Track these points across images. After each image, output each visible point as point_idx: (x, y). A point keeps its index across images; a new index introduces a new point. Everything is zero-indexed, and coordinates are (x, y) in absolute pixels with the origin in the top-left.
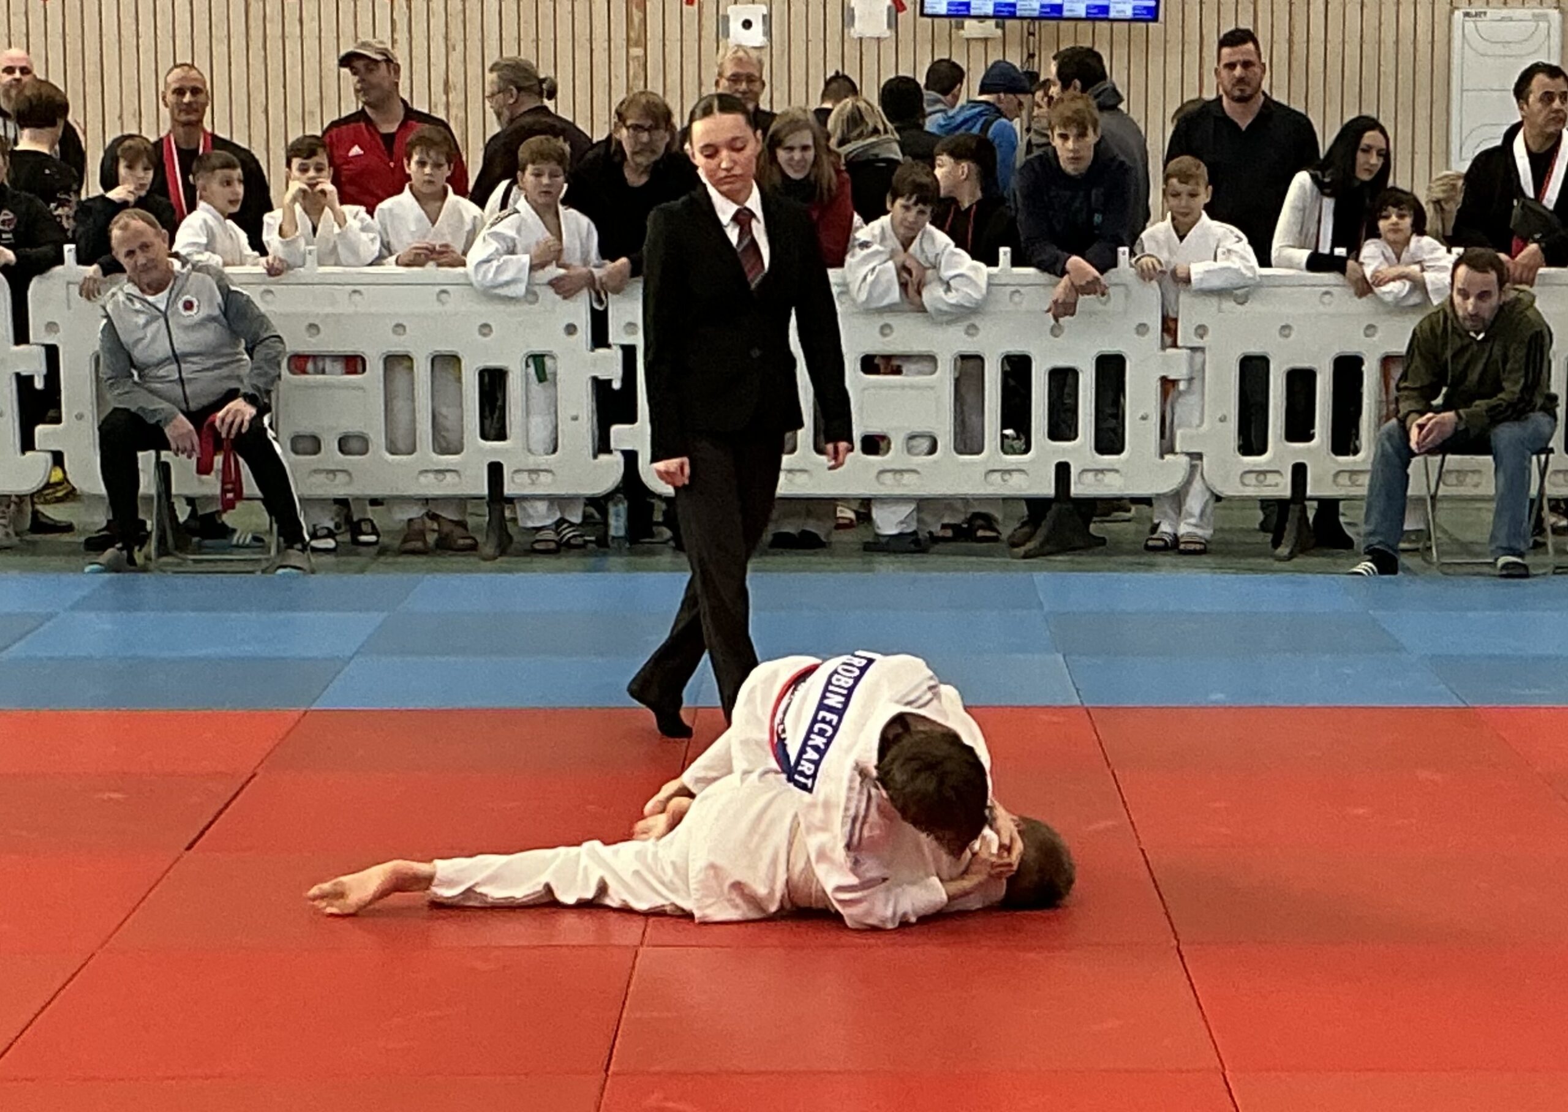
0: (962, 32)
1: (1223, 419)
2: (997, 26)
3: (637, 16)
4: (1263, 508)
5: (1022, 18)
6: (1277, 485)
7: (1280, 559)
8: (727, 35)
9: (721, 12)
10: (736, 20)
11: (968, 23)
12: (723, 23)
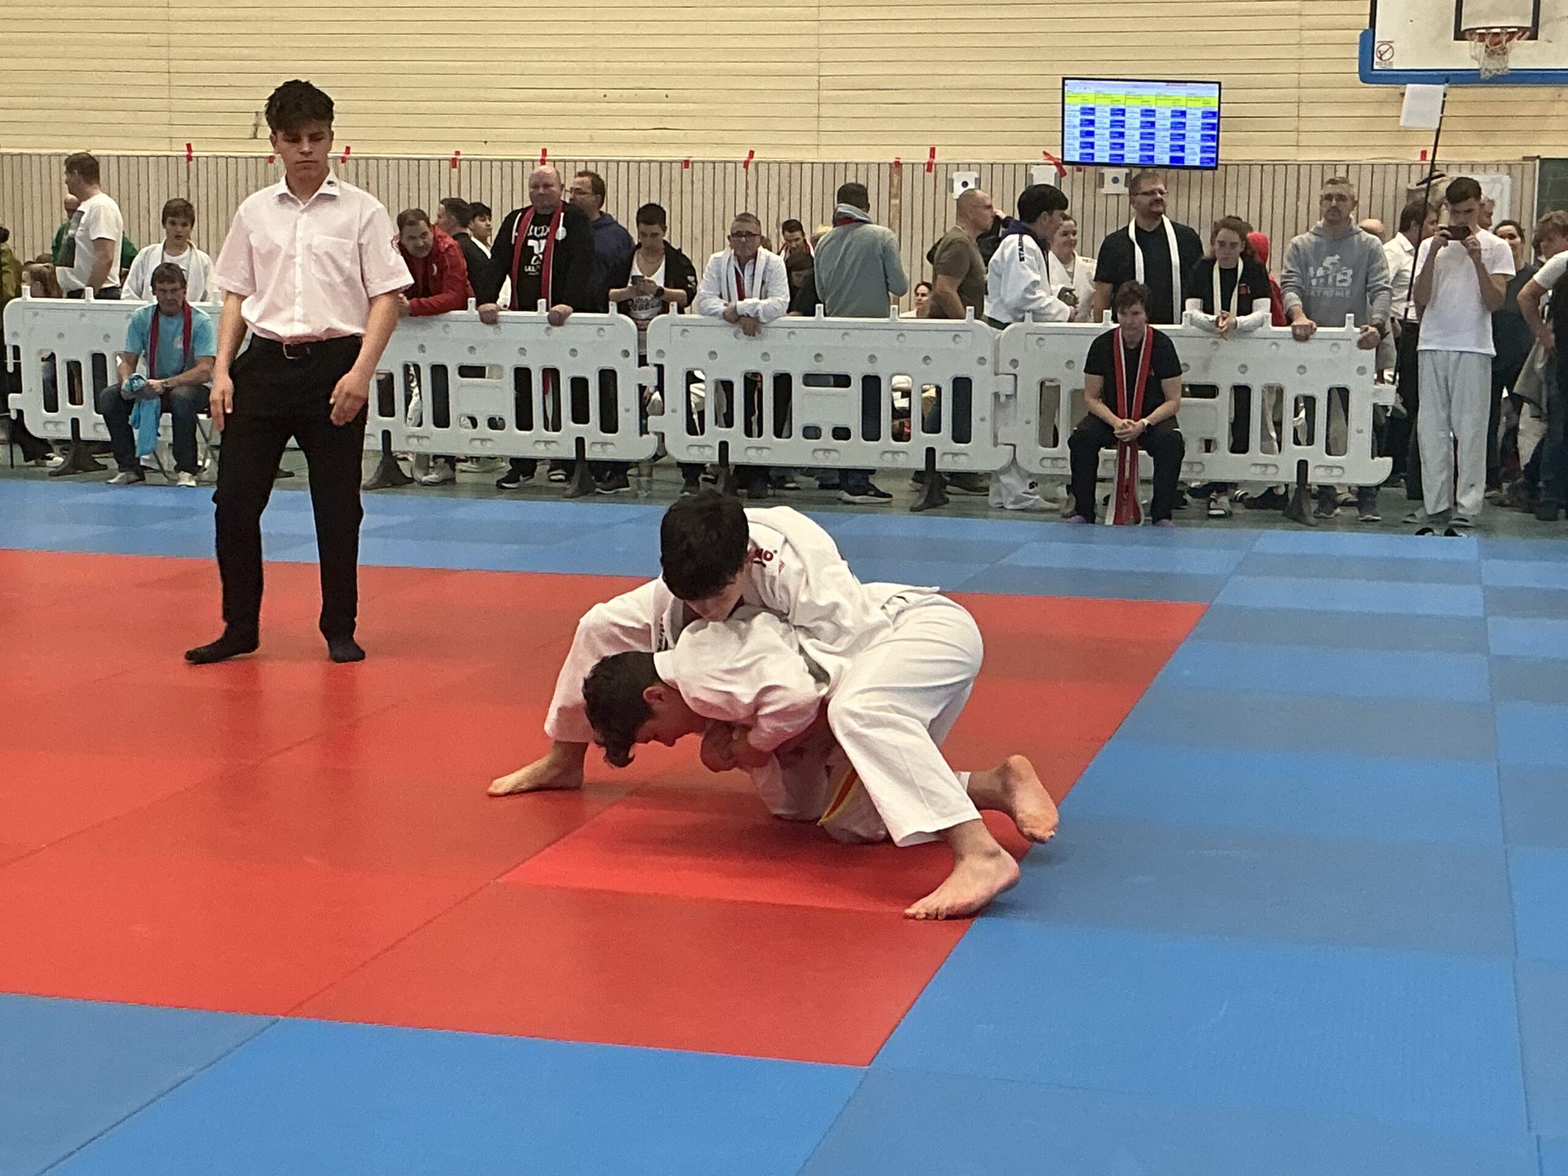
3: (896, 179)
5: (1128, 165)
8: (952, 192)
9: (949, 177)
10: (959, 181)
12: (950, 183)
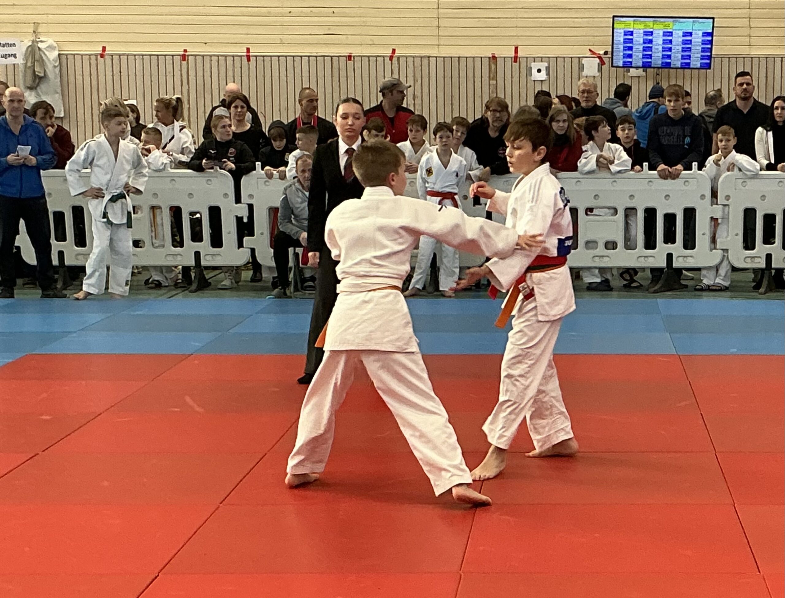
0: (629, 74)
1: (737, 235)
2: (644, 71)
3: (493, 67)
4: (754, 273)
5: (654, 68)
6: (759, 263)
7: (761, 294)
8: (531, 75)
9: (528, 66)
10: (535, 69)
11: (631, 70)
12: (529, 70)
